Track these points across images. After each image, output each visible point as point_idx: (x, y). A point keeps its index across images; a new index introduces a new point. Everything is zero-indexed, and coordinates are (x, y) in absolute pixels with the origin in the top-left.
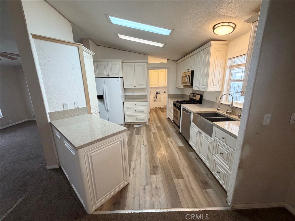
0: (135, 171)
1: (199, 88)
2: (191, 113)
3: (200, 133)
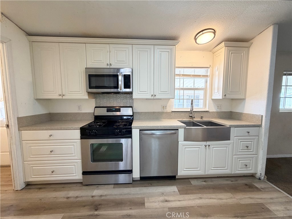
1: (155, 95)
2: (178, 130)
3: (207, 146)
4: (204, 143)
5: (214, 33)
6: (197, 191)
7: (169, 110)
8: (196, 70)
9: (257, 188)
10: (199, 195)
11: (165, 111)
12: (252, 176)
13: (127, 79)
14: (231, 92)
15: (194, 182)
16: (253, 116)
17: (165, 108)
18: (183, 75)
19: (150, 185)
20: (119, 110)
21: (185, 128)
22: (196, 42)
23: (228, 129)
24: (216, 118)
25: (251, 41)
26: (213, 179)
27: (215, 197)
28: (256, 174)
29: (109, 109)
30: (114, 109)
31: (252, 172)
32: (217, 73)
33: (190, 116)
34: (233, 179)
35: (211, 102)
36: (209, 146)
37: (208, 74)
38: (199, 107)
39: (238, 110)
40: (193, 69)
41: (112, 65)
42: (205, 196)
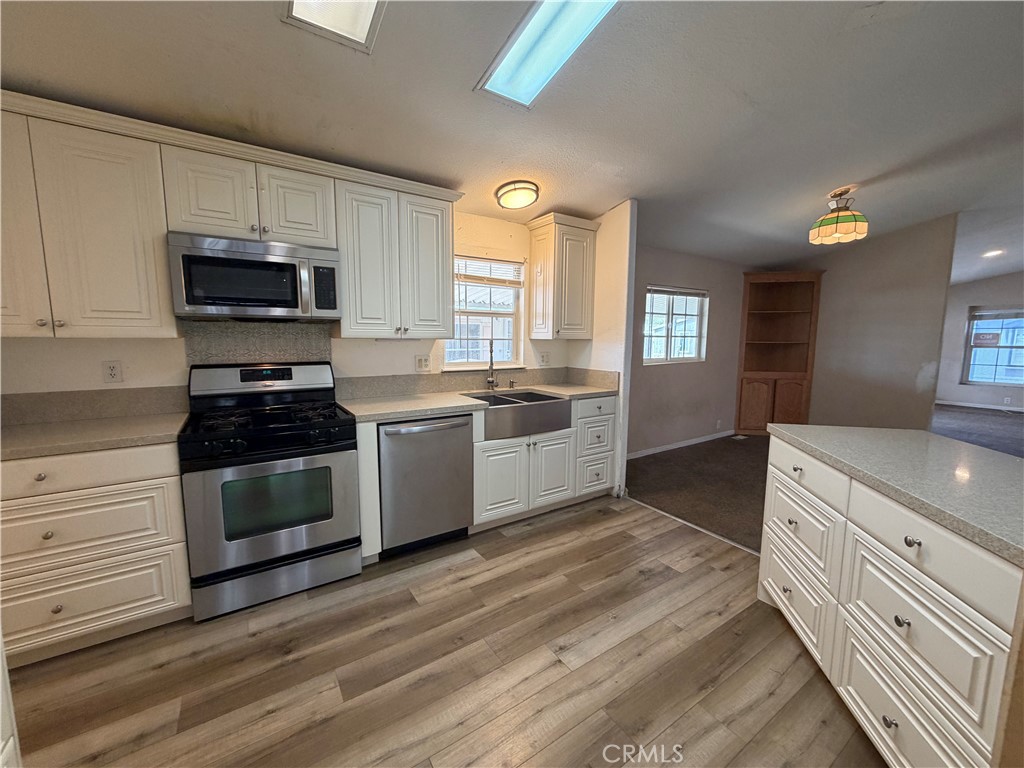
0: (719, 607)
1: (406, 330)
2: (471, 415)
3: (532, 446)
4: (525, 440)
5: (537, 191)
6: (518, 545)
7: (434, 368)
8: (495, 265)
9: (615, 511)
10: (525, 550)
11: (425, 371)
12: (607, 495)
13: (326, 282)
14: (567, 325)
15: (508, 532)
16: (606, 374)
17: (424, 363)
18: (467, 277)
19: (412, 563)
20: (286, 374)
21: (486, 410)
22: (499, 204)
23: (565, 405)
24: (538, 384)
25: (598, 220)
26: (543, 518)
27: (553, 544)
28: (612, 488)
29: (250, 373)
30: (269, 372)
31: (607, 485)
32: (540, 279)
33: (489, 382)
34: (577, 508)
35: (530, 345)
36: (535, 444)
37: (522, 279)
38: (503, 359)
39: (580, 364)
40: (487, 264)
41: (270, 232)
42: (535, 547)
